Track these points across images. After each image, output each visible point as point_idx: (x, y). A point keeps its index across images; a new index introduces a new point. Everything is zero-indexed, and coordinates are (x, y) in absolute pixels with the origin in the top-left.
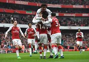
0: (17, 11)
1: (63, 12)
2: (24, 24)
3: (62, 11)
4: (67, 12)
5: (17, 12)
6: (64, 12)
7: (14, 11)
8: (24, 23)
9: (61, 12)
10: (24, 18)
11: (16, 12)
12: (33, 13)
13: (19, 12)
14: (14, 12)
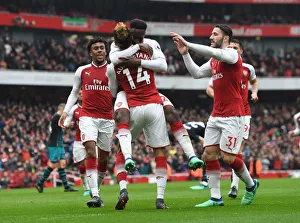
0: (26, 18)
1: (211, 21)
2: (53, 69)
3: (209, 17)
4: (227, 18)
5: (27, 22)
6: (215, 19)
7: (15, 17)
8: (53, 67)
9: (205, 21)
10: (53, 44)
11: (22, 21)
12: (89, 27)
13: (34, 23)
14: (14, 21)
